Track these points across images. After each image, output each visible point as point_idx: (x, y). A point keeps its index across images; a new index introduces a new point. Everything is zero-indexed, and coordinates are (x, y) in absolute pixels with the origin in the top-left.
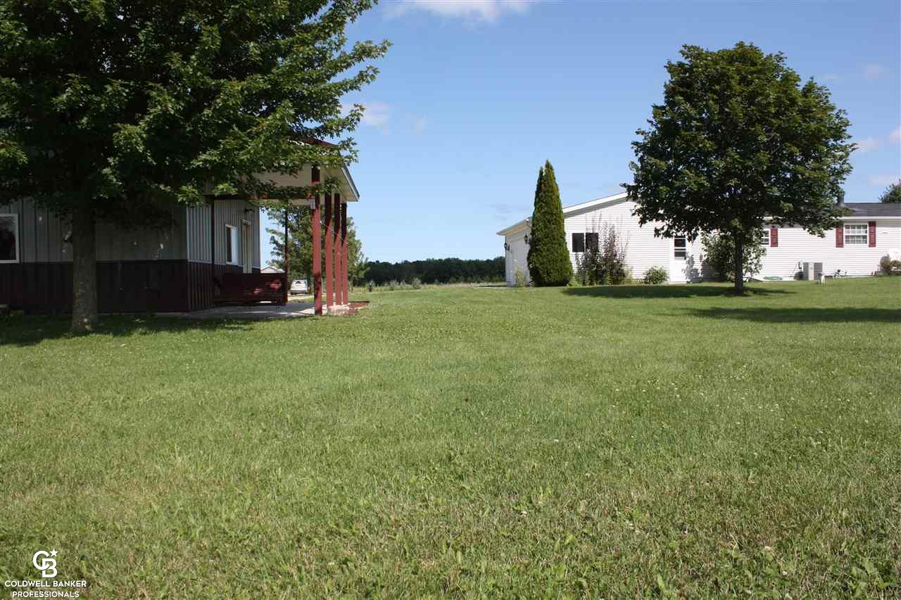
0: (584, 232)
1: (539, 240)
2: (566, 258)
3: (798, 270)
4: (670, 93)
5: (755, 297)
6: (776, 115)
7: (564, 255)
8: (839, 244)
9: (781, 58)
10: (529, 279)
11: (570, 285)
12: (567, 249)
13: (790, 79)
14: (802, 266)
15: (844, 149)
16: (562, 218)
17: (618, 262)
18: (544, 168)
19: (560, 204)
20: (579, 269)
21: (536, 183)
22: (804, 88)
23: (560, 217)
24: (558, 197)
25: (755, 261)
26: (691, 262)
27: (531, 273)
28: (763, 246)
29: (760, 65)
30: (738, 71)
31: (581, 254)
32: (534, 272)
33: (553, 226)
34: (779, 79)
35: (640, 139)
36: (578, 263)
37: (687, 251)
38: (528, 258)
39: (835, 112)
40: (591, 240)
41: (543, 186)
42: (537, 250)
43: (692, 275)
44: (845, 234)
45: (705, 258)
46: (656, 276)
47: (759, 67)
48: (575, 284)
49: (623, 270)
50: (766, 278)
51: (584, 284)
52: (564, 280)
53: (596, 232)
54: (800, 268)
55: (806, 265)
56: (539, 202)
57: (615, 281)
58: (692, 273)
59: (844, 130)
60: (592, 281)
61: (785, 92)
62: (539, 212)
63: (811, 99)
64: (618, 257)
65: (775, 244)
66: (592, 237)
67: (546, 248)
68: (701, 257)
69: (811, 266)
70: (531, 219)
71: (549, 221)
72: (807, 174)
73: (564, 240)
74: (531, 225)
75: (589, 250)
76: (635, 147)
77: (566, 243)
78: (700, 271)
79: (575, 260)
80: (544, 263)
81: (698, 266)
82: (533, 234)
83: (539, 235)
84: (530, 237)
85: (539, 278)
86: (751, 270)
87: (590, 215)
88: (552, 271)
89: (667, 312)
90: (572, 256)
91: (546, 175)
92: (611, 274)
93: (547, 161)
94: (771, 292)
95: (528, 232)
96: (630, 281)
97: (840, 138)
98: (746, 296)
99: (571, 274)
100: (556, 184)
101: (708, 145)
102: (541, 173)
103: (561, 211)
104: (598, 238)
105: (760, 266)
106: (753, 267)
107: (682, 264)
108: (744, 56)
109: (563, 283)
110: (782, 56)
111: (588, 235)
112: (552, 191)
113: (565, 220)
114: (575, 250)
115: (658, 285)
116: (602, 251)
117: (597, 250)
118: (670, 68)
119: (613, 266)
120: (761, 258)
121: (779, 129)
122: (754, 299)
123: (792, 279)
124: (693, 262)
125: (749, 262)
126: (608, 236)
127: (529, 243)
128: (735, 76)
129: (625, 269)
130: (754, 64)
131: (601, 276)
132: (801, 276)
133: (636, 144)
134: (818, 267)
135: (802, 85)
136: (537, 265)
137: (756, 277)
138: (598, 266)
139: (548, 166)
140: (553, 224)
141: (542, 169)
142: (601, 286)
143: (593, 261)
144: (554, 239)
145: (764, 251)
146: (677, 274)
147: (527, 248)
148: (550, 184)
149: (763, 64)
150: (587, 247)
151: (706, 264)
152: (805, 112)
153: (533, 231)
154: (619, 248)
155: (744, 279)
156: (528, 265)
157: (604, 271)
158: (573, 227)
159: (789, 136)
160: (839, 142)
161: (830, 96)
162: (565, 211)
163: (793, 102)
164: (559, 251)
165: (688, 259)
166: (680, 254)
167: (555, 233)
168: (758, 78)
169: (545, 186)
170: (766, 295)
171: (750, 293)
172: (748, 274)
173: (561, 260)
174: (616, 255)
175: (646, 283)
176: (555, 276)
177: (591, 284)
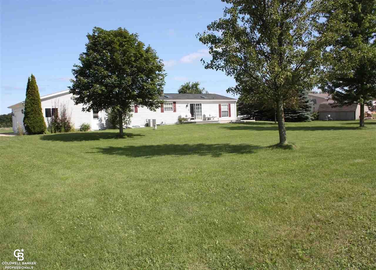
0: (51, 108)
1: (29, 112)
2: (42, 120)
3: (146, 123)
4: (89, 48)
5: (128, 138)
6: (135, 61)
7: (41, 119)
8: (162, 111)
9: (137, 36)
10: (24, 131)
11: (45, 133)
12: (43, 116)
13: (140, 45)
14: (148, 121)
15: (162, 75)
16: (40, 101)
17: (67, 122)
18: (30, 78)
19: (39, 95)
20: (49, 125)
21: (27, 85)
22: (146, 49)
23: (39, 101)
24: (38, 91)
25: (128, 120)
26: (101, 120)
27: (25, 128)
28: (131, 113)
29: (128, 38)
30: (118, 40)
31: (49, 118)
32: (27, 128)
33: (36, 106)
34: (136, 44)
35: (75, 68)
36: (48, 123)
37: (99, 116)
38: (24, 121)
39: (158, 60)
40: (54, 112)
41: (30, 86)
42: (28, 117)
43: (101, 126)
44: (164, 107)
45: (106, 119)
46: (85, 127)
47: (128, 39)
48: (48, 133)
49: (70, 126)
50: (133, 126)
51: (52, 132)
52: (42, 131)
53: (57, 107)
54: (147, 122)
55: (149, 120)
56: (28, 94)
57: (67, 131)
58: (101, 125)
59: (162, 68)
60: (55, 131)
61: (139, 51)
62: (28, 99)
63: (149, 55)
64: (67, 120)
65: (136, 111)
66: (55, 110)
67: (32, 116)
68: (105, 118)
69: (151, 121)
70: (24, 102)
71: (33, 104)
72: (148, 87)
73: (41, 112)
74: (24, 105)
75: (53, 116)
76: (74, 72)
77: (42, 114)
78: (105, 124)
79: (47, 121)
80: (31, 124)
81: (104, 122)
82: (26, 109)
83: (29, 110)
84: (24, 110)
85: (30, 131)
86: (126, 124)
87: (53, 100)
88: (36, 127)
89: (89, 151)
90: (45, 119)
91: (32, 81)
92: (65, 127)
93: (32, 75)
94: (135, 135)
95: (23, 108)
96: (73, 130)
97: (161, 71)
98: (124, 138)
99: (45, 128)
100: (37, 85)
101: (105, 73)
102: (29, 80)
103: (39, 99)
104: (57, 111)
105: (131, 121)
106: (127, 122)
107: (96, 121)
108: (121, 34)
109: (42, 132)
110: (137, 35)
111: (53, 109)
112: (35, 89)
113: (42, 102)
114: (47, 116)
115: (87, 132)
116: (60, 117)
117: (57, 116)
118: (89, 36)
119: (65, 124)
120: (131, 118)
121: (136, 67)
122: (127, 140)
123: (144, 127)
124: (102, 121)
125: (126, 120)
126: (62, 110)
127: (24, 113)
128: (117, 42)
129: (71, 125)
130: (125, 38)
131: (60, 128)
132: (147, 125)
133: (74, 70)
134: (154, 121)
135: (145, 48)
136: (28, 124)
137: (129, 126)
138: (58, 124)
139: (33, 77)
140: (35, 104)
141: (29, 78)
142: (60, 133)
143: (56, 122)
144: (36, 112)
145: (132, 115)
146: (95, 126)
147: (23, 115)
148: (33, 85)
149: (129, 38)
150: (53, 115)
151: (107, 121)
152: (147, 60)
153: (25, 107)
154: (68, 115)
155: (124, 127)
156: (24, 125)
157: (61, 126)
158: (45, 106)
159: (141, 70)
160: (160, 72)
161: (156, 54)
162: (41, 98)
163: (142, 55)
164: (39, 118)
165: (99, 119)
166: (96, 117)
167: (37, 109)
168: (127, 44)
169: (31, 86)
170: (133, 137)
171: (126, 137)
172: (125, 125)
173: (40, 122)
174: (66, 119)
175: (81, 131)
176: (37, 129)
177: (55, 132)
